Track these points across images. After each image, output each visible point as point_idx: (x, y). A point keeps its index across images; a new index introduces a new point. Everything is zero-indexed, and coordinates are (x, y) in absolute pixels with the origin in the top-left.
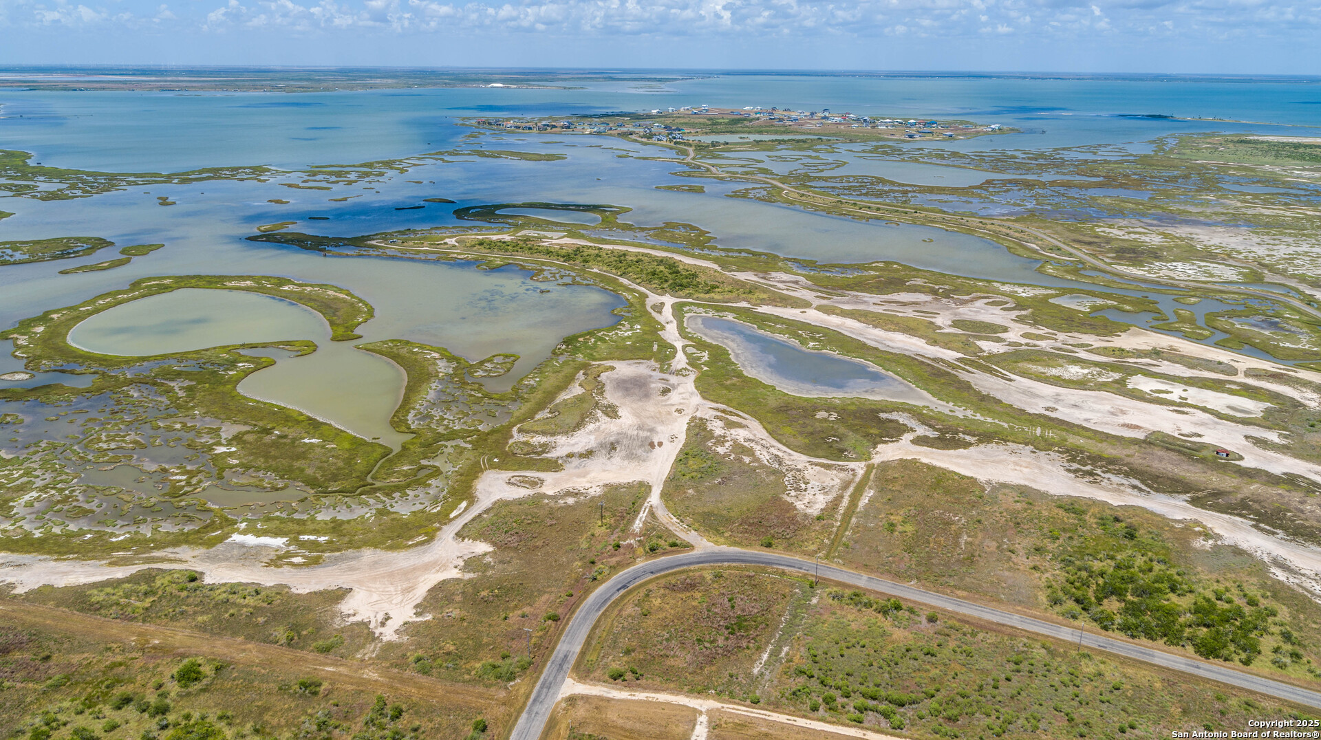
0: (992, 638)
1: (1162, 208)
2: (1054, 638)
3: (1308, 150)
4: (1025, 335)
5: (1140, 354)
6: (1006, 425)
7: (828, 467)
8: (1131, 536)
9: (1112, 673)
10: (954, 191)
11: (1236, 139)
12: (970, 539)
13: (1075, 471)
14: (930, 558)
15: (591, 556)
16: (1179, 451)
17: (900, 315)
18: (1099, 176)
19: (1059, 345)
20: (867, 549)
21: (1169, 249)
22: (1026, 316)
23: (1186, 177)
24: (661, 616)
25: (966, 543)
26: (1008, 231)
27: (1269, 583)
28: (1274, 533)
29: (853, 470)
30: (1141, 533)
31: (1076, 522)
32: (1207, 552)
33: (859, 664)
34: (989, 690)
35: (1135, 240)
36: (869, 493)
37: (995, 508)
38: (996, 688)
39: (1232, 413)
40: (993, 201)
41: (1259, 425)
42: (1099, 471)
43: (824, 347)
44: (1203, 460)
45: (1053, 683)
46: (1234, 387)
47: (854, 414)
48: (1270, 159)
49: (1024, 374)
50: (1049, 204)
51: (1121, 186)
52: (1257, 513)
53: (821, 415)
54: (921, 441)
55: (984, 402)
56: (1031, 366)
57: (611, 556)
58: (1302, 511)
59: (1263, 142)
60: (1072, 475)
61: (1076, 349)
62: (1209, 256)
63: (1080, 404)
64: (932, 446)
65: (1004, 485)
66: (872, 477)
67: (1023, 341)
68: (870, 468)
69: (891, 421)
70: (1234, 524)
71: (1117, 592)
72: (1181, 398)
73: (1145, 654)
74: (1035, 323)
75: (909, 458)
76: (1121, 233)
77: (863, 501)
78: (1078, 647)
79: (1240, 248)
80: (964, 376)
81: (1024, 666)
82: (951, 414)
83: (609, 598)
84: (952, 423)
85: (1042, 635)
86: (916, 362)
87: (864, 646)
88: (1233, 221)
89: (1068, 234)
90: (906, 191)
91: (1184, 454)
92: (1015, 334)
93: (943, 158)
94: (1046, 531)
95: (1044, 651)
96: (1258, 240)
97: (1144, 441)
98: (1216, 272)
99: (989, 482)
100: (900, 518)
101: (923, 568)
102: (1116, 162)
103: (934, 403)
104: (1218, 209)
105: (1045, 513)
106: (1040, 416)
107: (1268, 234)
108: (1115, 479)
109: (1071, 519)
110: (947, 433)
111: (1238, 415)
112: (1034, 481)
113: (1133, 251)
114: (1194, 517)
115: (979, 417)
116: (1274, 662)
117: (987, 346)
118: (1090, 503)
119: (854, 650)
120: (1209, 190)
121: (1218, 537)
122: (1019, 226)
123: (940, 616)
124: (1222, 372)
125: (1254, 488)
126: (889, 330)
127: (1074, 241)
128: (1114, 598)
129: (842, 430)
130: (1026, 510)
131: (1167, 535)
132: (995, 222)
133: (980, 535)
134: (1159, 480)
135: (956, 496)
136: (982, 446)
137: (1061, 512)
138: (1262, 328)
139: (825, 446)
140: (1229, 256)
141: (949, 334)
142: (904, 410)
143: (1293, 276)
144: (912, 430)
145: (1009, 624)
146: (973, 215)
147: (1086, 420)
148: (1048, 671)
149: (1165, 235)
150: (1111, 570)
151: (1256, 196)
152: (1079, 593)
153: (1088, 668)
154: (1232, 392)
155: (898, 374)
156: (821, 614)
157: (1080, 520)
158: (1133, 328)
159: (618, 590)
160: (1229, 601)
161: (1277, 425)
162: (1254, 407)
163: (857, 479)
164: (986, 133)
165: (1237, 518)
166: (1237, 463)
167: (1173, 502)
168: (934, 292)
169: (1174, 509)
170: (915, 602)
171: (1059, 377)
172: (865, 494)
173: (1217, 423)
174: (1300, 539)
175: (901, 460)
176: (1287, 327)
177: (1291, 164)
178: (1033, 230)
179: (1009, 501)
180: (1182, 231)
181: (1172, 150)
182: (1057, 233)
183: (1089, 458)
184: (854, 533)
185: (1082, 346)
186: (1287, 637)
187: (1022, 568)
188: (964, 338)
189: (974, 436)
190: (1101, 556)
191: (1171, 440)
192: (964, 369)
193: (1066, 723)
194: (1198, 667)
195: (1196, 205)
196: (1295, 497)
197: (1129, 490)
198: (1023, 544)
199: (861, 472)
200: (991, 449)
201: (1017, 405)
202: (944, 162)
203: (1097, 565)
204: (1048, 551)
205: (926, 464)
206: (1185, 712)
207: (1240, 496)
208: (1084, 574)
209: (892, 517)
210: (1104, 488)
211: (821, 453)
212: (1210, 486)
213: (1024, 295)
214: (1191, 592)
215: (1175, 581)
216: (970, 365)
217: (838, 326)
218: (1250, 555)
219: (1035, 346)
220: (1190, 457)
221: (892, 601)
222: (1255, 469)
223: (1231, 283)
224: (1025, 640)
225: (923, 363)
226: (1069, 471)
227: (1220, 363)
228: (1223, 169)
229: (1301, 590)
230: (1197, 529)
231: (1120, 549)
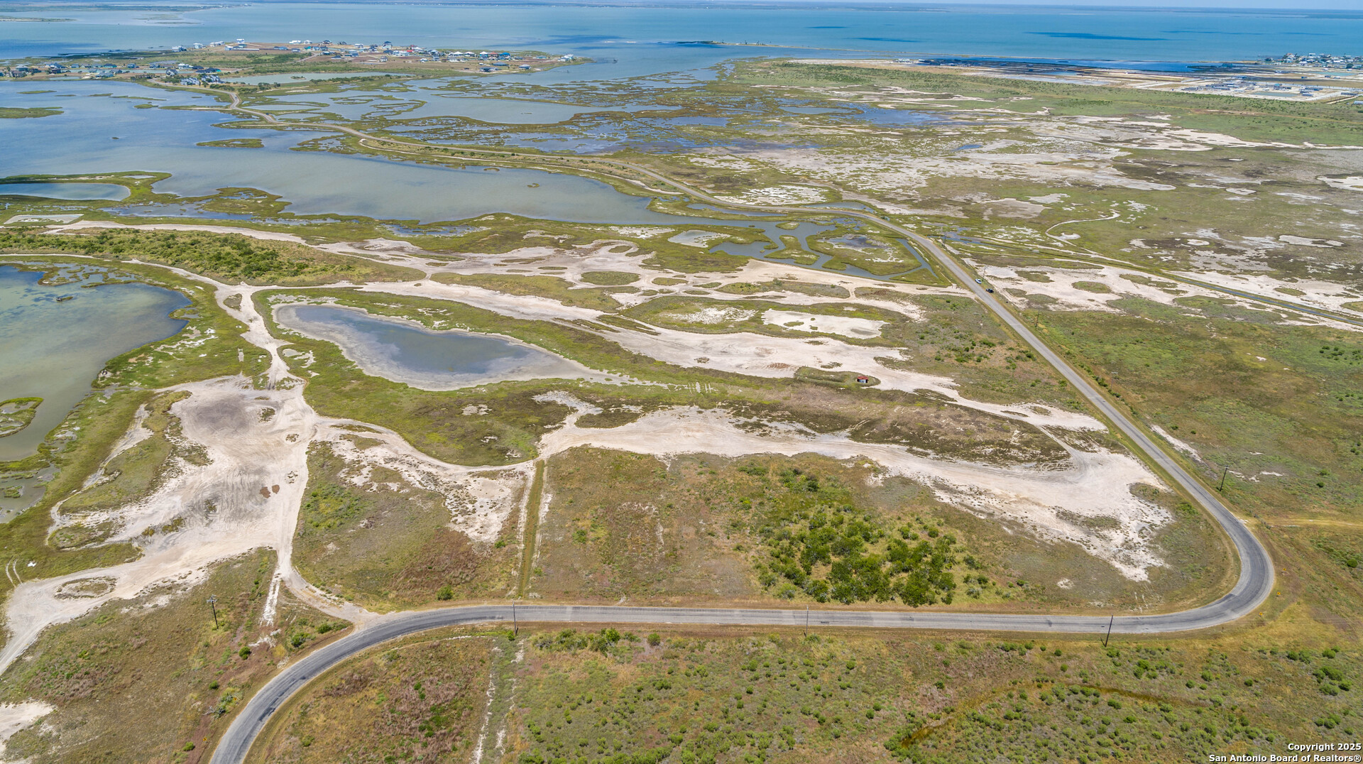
0: (720, 646)
1: (740, 134)
2: (778, 626)
3: (839, 72)
4: (657, 281)
5: (765, 287)
6: (665, 386)
7: (493, 475)
8: (813, 488)
9: (841, 649)
10: (546, 128)
11: (781, 63)
12: (667, 530)
13: (744, 426)
14: (632, 563)
15: (210, 678)
16: (827, 385)
17: (526, 274)
18: (677, 105)
19: (691, 287)
20: (562, 570)
21: (758, 175)
22: (651, 260)
23: (752, 101)
24: (329, 740)
25: (665, 536)
26: (610, 169)
27: (939, 508)
28: (926, 455)
29: (522, 473)
30: (821, 482)
31: (761, 484)
32: (881, 488)
33: (591, 727)
34: (734, 713)
35: (726, 169)
36: (547, 499)
37: (682, 487)
38: (740, 707)
39: (857, 336)
40: (586, 137)
41: (881, 345)
42: (765, 422)
43: (452, 325)
44: (848, 391)
45: (793, 682)
46: (851, 309)
47: (508, 402)
48: (812, 81)
49: (668, 325)
50: (640, 137)
51: (700, 113)
52: (907, 437)
53: (469, 410)
54: (585, 422)
55: (638, 363)
56: (670, 315)
57: (239, 671)
58: (940, 426)
59: (802, 65)
60: (742, 431)
61: (707, 290)
62: (792, 179)
63: (728, 350)
64: (598, 426)
65: (682, 457)
66: (545, 477)
67: (657, 288)
68: (540, 466)
69: (548, 403)
70: (892, 452)
71: (822, 556)
72: (812, 328)
73: (864, 618)
74: (662, 267)
75: (579, 445)
76: (712, 162)
77: (544, 510)
78: (804, 630)
79: (815, 168)
80: (610, 337)
81: (760, 671)
82: (608, 383)
83: (250, 736)
84: (612, 393)
85: (767, 626)
86: (556, 328)
87: (591, 701)
88: (802, 143)
89: (667, 167)
90: (497, 131)
91: (832, 387)
92: (647, 281)
93: (526, 93)
94: (736, 501)
95: (773, 646)
96: (826, 160)
97: (795, 380)
98: (803, 194)
99: (667, 457)
100: (588, 523)
101: (629, 579)
102: (688, 90)
103: (589, 374)
104: (786, 132)
105: (730, 481)
106: (695, 369)
107: (832, 153)
108: (783, 427)
109: (755, 482)
110: (610, 407)
111: (863, 337)
112: (709, 445)
113: (728, 180)
114: (860, 453)
115: (637, 382)
116: (969, 593)
117: (624, 299)
118: (768, 459)
119: (581, 709)
120: (774, 114)
121: (884, 470)
122: (618, 162)
123: (661, 635)
124: (837, 295)
125: (897, 410)
126: (519, 294)
127: (674, 174)
128: (819, 563)
129: (498, 425)
130: (711, 481)
131: (843, 479)
132: (595, 159)
133: (676, 522)
134: (820, 419)
135: (639, 480)
136: (649, 415)
137: (745, 476)
138: (855, 246)
139: (483, 449)
140: (808, 176)
141: (582, 290)
142: (559, 388)
143: (863, 192)
144: (573, 410)
145: (732, 623)
146: (572, 154)
147: (739, 366)
148: (784, 668)
149: (752, 162)
150: (808, 532)
151: (812, 117)
152: (788, 568)
153: (819, 652)
154: (851, 315)
155: (541, 346)
156: (531, 673)
157: (764, 481)
158: (751, 260)
159: (261, 719)
160: (915, 538)
161: (896, 342)
162: (872, 327)
163: (530, 484)
164: (561, 64)
165: (895, 446)
166: (876, 387)
167: (837, 440)
168: (555, 244)
169: (839, 447)
170: (631, 625)
171: (701, 323)
172: (543, 501)
173: (848, 349)
174: (947, 456)
175: (571, 449)
176: (874, 242)
177: (831, 85)
178: (632, 165)
179: (693, 475)
180: (764, 156)
181: (732, 75)
182: (655, 167)
183: (752, 408)
184: (543, 554)
185: (712, 285)
186: (969, 562)
187: (725, 551)
188: (598, 293)
189: (638, 404)
190: (795, 518)
191: (817, 375)
192: (607, 329)
193: (818, 727)
194: (912, 620)
195: (768, 129)
196: (931, 412)
197: (797, 436)
198: (719, 522)
199: (531, 474)
200: (658, 416)
201: (671, 361)
202: (527, 97)
203: (795, 529)
204: (744, 525)
205: (598, 449)
206: (916, 674)
207: (889, 422)
208: (785, 543)
209: (580, 524)
210: (774, 440)
211: (480, 459)
212: (862, 417)
213: (643, 236)
214: (882, 536)
215: (866, 529)
216: (613, 323)
217: (462, 297)
218: (915, 482)
219: (669, 292)
220: (836, 388)
221: (608, 630)
222: (892, 391)
223: (818, 204)
224: (753, 638)
225: (564, 328)
226: (738, 426)
227: (833, 287)
228: (779, 92)
229: (965, 510)
230: (866, 465)
231: (809, 505)
